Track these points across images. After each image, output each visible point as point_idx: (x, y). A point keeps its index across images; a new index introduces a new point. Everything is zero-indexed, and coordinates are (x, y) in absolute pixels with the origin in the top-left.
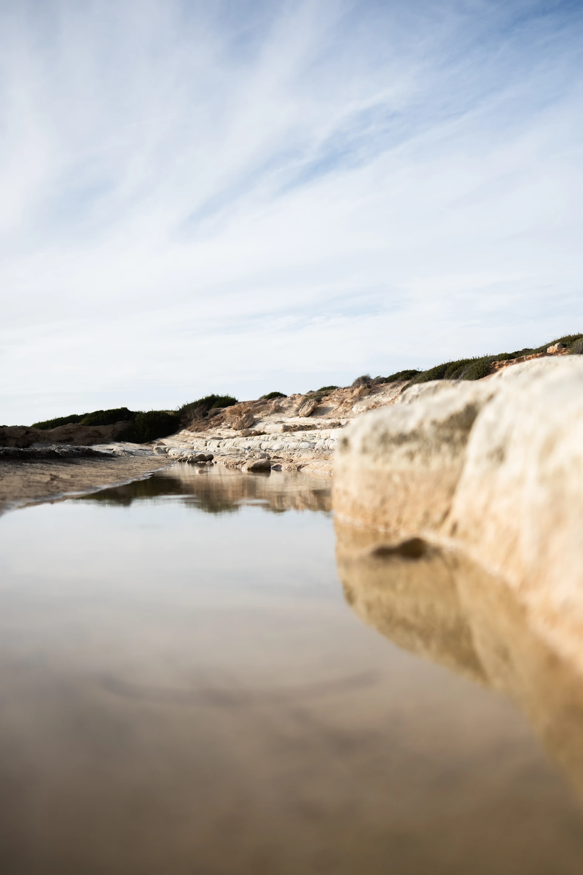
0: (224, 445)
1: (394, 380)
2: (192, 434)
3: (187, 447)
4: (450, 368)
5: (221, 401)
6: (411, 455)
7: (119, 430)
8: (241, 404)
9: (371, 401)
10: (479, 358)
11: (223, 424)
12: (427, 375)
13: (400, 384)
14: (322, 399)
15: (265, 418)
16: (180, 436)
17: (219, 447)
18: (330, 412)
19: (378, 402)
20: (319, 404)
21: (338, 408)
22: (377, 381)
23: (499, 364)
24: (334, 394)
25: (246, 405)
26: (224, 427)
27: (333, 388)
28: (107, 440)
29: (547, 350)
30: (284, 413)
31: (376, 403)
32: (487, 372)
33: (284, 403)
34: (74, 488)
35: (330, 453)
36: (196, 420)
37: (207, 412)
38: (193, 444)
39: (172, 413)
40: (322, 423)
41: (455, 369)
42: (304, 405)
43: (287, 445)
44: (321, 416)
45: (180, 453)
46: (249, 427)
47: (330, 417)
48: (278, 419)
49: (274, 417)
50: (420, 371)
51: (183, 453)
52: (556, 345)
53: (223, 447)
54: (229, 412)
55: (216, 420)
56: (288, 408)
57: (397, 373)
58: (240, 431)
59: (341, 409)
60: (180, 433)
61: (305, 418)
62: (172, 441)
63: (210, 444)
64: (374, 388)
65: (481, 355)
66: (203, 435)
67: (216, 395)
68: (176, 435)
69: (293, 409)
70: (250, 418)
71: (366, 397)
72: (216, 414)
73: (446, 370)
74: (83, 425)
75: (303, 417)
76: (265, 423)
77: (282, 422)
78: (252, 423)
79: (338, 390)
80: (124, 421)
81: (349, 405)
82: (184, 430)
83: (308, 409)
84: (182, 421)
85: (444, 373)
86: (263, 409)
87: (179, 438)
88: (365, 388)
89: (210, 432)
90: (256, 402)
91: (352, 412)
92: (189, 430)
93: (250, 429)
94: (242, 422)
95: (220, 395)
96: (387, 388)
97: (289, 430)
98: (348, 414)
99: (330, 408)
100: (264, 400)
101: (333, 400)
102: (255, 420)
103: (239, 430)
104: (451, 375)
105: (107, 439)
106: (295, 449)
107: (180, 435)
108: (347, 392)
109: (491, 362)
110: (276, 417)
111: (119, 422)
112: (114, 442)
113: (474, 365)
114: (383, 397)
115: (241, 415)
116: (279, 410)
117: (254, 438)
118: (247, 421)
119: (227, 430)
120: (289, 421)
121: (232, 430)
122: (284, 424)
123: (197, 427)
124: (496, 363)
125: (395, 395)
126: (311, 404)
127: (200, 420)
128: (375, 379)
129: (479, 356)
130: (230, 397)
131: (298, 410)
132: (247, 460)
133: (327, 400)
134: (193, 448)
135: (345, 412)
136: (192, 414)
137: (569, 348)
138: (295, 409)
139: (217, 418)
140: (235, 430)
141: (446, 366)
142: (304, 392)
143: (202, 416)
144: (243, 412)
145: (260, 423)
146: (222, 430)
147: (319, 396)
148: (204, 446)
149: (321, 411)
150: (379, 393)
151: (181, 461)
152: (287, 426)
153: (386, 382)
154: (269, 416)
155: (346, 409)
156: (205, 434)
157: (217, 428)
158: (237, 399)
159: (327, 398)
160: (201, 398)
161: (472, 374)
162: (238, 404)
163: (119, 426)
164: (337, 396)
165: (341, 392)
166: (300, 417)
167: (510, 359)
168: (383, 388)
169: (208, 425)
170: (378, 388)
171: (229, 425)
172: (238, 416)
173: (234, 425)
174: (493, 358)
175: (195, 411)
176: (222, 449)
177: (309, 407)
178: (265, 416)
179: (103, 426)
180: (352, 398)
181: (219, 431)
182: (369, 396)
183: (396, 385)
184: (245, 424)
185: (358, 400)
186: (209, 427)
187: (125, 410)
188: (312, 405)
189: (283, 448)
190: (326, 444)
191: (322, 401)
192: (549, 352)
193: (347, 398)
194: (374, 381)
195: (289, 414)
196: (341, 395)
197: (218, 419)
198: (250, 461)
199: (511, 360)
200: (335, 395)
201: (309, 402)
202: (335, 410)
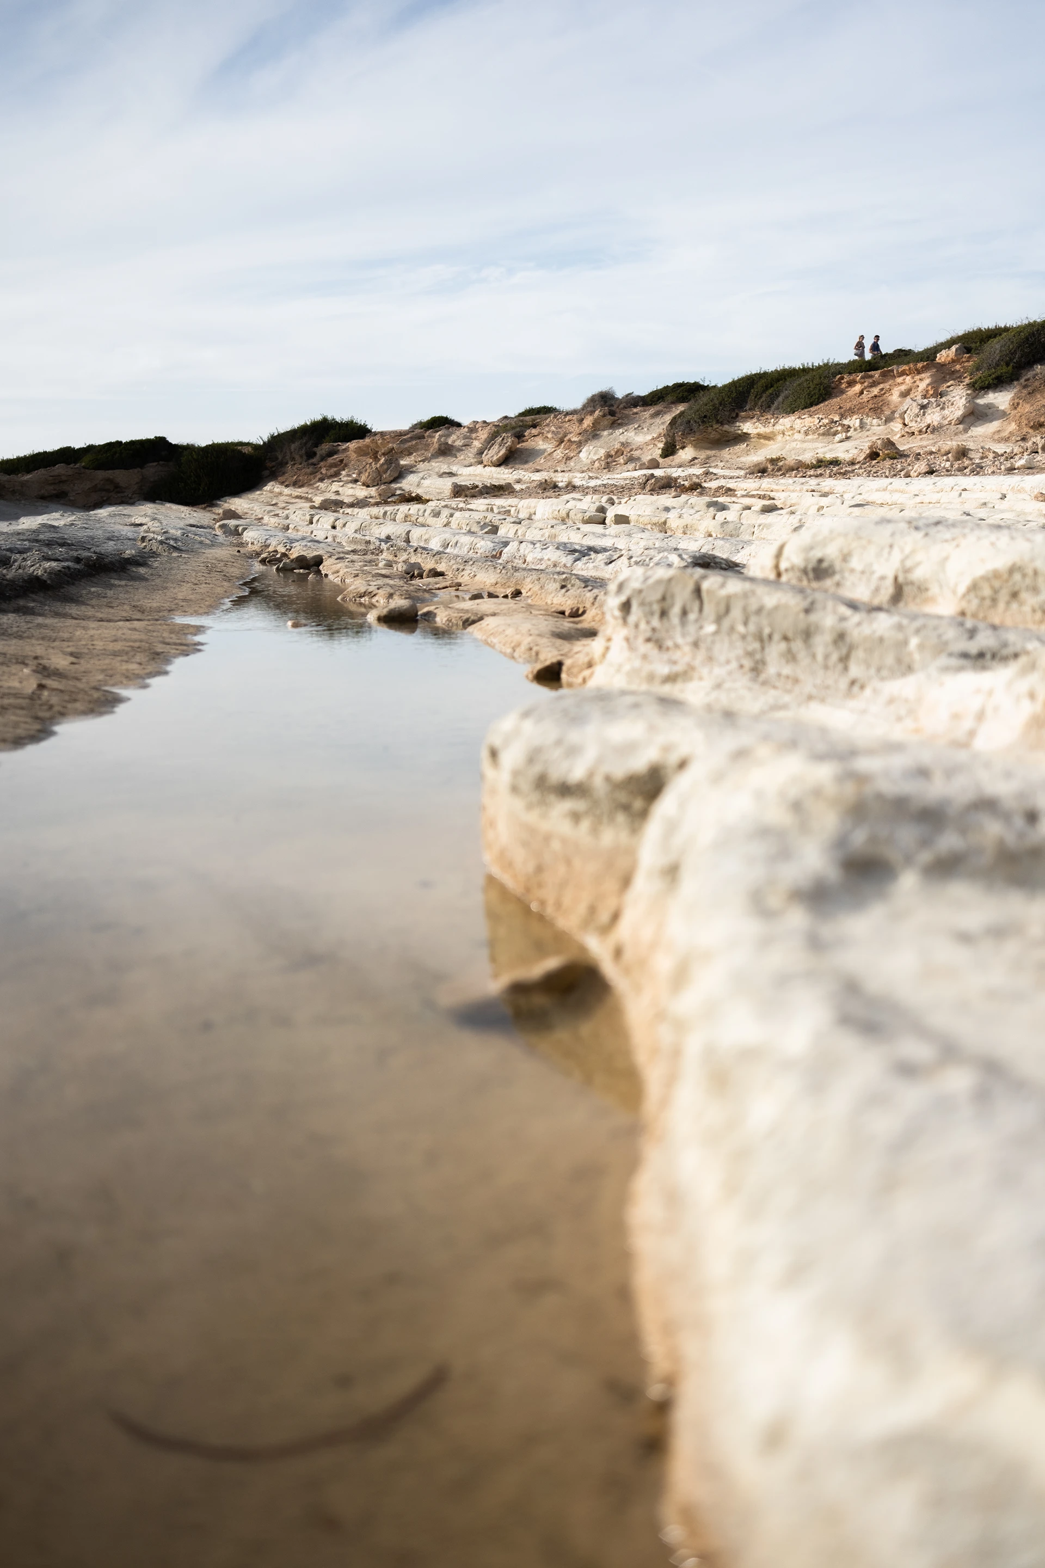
0: (344, 525)
1: (658, 401)
2: (287, 491)
3: (277, 525)
4: (760, 384)
5: (340, 430)
6: (576, 817)
7: (152, 480)
8: (377, 437)
9: (615, 440)
10: (813, 366)
11: (344, 473)
12: (717, 395)
13: (668, 409)
14: (526, 434)
15: (421, 466)
16: (264, 493)
17: (334, 527)
18: (539, 459)
19: (627, 443)
20: (519, 443)
21: (555, 451)
22: (627, 403)
23: (848, 379)
24: (548, 425)
25: (385, 440)
26: (345, 479)
27: (546, 411)
28: (131, 498)
29: (936, 357)
30: (456, 457)
31: (623, 444)
32: (825, 394)
33: (455, 439)
34: (78, 705)
35: (526, 576)
36: (294, 464)
37: (315, 449)
38: (287, 517)
39: (250, 449)
40: (524, 479)
41: (770, 385)
42: (493, 444)
43: (455, 542)
44: (522, 466)
45: (263, 541)
46: (391, 482)
47: (538, 468)
48: (445, 468)
49: (438, 464)
50: (706, 385)
51: (268, 542)
52: (954, 348)
53: (342, 528)
54: (355, 452)
55: (331, 466)
56: (464, 448)
57: (665, 388)
58: (374, 489)
59: (559, 454)
60: (265, 488)
61: (493, 469)
62: (250, 502)
63: (318, 520)
64: (620, 416)
65: (818, 362)
66: (307, 493)
67: (329, 417)
68: (258, 492)
69: (471, 450)
70: (393, 465)
71: (606, 433)
72: (331, 454)
73: (753, 388)
74: (84, 467)
75: (489, 466)
76: (421, 475)
77: (451, 474)
78: (396, 475)
79: (555, 417)
80: (161, 462)
81: (574, 446)
82: (271, 483)
83: (499, 452)
84: (269, 464)
85: (749, 392)
86: (418, 449)
87: (262, 498)
88: (604, 416)
89: (319, 488)
90: (406, 433)
91: (580, 461)
92: (282, 483)
93: (394, 486)
94: (379, 473)
95: (338, 419)
96: (645, 416)
97: (464, 494)
98: (572, 463)
99: (540, 450)
100: (420, 431)
101: (545, 435)
102: (402, 468)
103: (373, 486)
104: (761, 397)
105: (130, 495)
106: (465, 562)
107: (265, 491)
108: (572, 422)
109: (834, 375)
110: (441, 465)
111: (151, 464)
112: (144, 502)
113: (803, 379)
114: (636, 433)
115: (376, 459)
116: (446, 451)
117: (398, 510)
118: (388, 469)
119: (350, 485)
120: (464, 473)
121: (360, 485)
122: (454, 480)
123: (295, 477)
124: (842, 378)
125: (658, 431)
126: (506, 443)
127: (301, 464)
128: (623, 398)
129: (813, 363)
130: (357, 423)
131: (480, 453)
132: (378, 589)
133: (534, 436)
134: (287, 528)
135: (566, 459)
136: (286, 452)
137: (976, 354)
138: (476, 450)
139: (332, 461)
140: (365, 487)
141: (754, 380)
142: (494, 417)
143: (305, 457)
144: (380, 453)
145: (412, 475)
146: (342, 486)
147: (520, 426)
148: (307, 525)
149: (523, 456)
150: (629, 425)
151: (265, 561)
152: (460, 486)
153: (643, 405)
154: (429, 462)
155: (569, 454)
156: (310, 491)
157: (333, 481)
158: (369, 427)
159: (534, 431)
160: (302, 423)
161: (799, 398)
162: (372, 438)
163: (153, 471)
164: (553, 428)
165: (560, 420)
166: (485, 466)
167: (869, 371)
168: (637, 416)
169: (317, 474)
170: (627, 416)
171: (354, 476)
172: (371, 460)
173: (363, 477)
174: (838, 367)
175: (293, 446)
176: (340, 535)
177: (501, 448)
178: (420, 461)
179: (122, 470)
180: (580, 434)
181: (335, 486)
182: (611, 431)
183: (662, 411)
184: (384, 476)
185: (590, 437)
186: (317, 479)
187: (161, 442)
188: (507, 445)
189: (448, 544)
190: (522, 551)
191: (525, 436)
192: (940, 361)
193: (570, 433)
194: (620, 401)
195: (465, 459)
196: (560, 428)
197: (334, 463)
198: (385, 592)
199: (870, 373)
200: (550, 425)
201: (501, 439)
202: (549, 454)
